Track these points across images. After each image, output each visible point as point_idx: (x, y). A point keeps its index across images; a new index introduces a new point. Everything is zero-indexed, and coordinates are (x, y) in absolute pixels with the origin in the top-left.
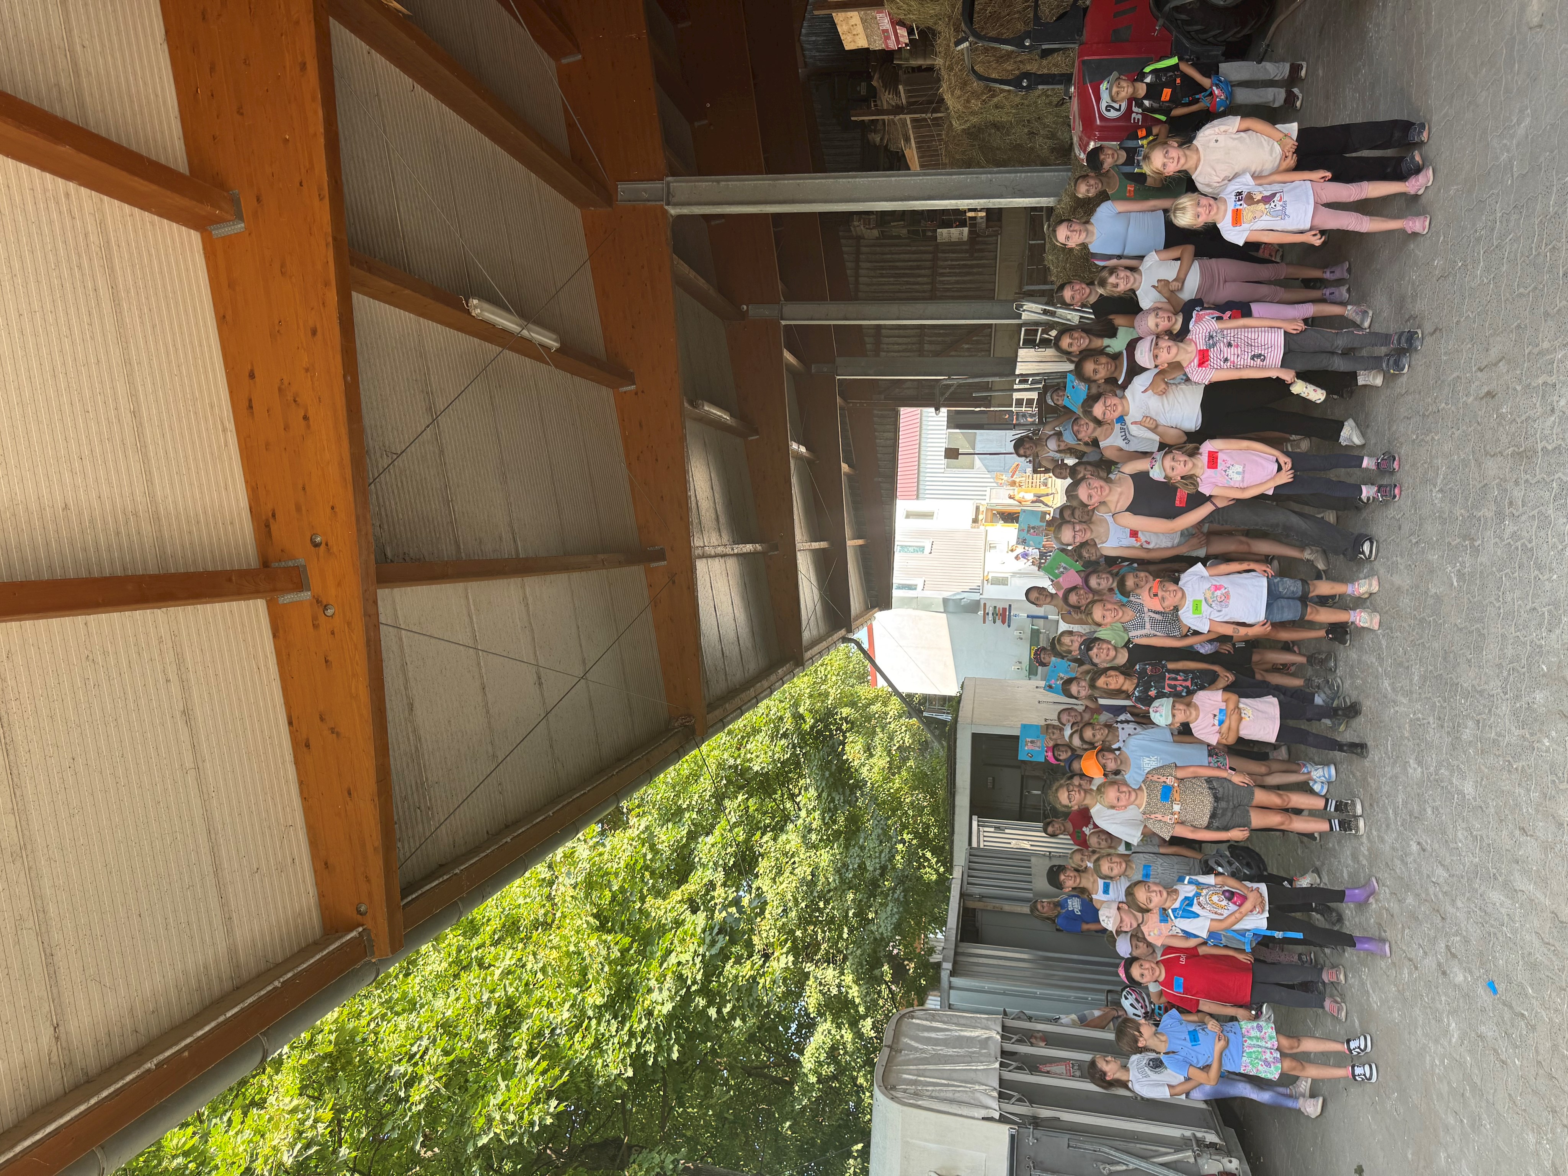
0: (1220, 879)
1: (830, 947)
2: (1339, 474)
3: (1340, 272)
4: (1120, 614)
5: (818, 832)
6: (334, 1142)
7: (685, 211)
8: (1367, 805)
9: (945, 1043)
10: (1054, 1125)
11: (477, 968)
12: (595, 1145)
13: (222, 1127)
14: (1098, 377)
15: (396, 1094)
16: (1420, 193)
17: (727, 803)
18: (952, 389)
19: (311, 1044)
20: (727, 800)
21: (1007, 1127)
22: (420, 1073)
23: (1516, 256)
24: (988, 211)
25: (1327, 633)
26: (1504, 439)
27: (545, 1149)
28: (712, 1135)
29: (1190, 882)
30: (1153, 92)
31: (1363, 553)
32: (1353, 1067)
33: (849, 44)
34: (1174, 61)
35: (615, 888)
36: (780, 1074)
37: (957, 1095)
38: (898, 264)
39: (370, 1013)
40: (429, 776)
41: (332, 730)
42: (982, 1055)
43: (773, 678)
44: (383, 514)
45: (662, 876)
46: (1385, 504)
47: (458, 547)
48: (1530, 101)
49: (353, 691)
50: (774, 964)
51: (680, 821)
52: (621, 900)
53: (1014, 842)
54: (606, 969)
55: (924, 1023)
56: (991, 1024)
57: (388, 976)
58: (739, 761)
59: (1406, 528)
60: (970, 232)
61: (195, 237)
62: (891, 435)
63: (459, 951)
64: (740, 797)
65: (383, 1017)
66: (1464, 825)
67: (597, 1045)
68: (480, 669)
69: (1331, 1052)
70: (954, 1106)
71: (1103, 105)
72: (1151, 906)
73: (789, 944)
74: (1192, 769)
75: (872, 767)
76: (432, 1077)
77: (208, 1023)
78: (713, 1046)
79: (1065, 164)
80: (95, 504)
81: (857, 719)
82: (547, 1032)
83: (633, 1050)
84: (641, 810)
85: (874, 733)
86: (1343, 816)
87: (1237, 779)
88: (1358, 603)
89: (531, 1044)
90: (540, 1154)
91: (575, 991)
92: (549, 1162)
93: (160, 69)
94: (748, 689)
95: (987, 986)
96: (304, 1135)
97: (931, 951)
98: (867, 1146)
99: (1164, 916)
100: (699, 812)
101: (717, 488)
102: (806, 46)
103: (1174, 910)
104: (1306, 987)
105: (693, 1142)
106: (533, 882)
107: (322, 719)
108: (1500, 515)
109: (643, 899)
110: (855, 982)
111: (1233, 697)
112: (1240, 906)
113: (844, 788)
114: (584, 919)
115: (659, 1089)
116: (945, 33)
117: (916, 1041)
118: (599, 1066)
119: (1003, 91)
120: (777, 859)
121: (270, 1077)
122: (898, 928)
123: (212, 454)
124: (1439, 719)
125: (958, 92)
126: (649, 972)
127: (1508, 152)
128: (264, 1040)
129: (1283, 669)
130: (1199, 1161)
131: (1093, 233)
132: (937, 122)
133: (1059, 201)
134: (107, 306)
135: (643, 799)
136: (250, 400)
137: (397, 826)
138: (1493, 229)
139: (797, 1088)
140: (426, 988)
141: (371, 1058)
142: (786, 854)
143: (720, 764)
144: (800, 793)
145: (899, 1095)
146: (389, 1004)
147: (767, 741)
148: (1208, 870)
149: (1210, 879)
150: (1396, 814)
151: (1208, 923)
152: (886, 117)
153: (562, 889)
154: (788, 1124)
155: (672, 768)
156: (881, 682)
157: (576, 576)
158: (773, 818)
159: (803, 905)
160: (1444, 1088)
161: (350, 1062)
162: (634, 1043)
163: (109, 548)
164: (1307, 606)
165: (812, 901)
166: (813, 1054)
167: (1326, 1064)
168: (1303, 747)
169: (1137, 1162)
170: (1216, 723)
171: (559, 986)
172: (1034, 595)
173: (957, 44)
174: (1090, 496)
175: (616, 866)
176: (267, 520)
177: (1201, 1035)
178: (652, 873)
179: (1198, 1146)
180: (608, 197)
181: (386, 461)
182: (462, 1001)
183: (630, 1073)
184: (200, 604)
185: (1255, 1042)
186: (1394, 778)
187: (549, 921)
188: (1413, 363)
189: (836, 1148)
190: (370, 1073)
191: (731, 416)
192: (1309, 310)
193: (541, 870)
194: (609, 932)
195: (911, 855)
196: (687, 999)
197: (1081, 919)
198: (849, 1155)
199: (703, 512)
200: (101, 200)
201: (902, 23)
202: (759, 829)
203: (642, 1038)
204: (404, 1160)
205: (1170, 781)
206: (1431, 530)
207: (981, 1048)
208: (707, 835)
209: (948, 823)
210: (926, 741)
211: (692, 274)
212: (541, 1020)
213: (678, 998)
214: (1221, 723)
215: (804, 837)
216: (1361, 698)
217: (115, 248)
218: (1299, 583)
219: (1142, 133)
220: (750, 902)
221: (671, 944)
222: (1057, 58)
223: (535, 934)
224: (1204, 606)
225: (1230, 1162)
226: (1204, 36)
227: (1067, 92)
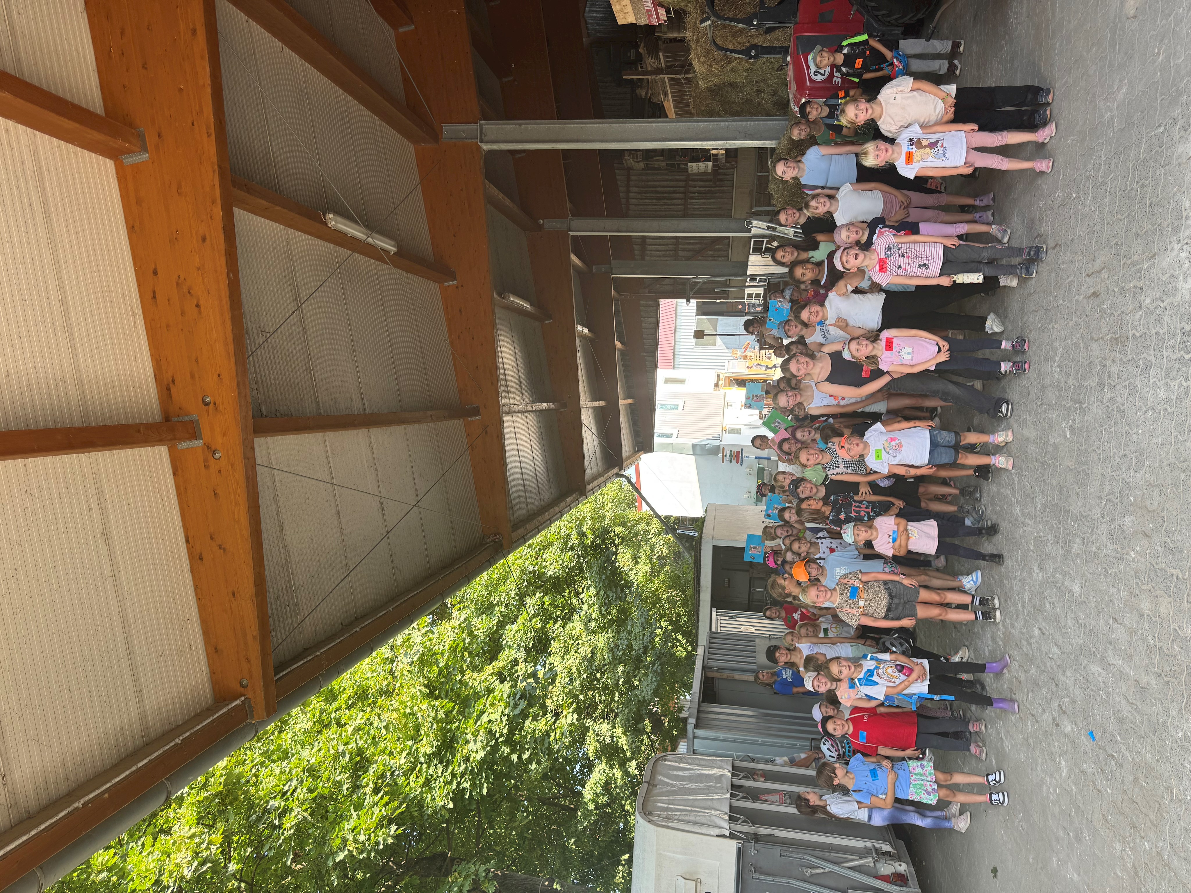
0: (894, 656)
1: (605, 707)
2: (987, 353)
3: (987, 200)
4: (821, 457)
5: (596, 620)
6: (225, 859)
7: (495, 147)
8: (1002, 600)
9: (690, 779)
10: (771, 840)
11: (335, 726)
12: (426, 858)
13: (138, 849)
14: (805, 279)
15: (272, 822)
16: (1046, 141)
17: (528, 599)
18: (699, 285)
19: (205, 785)
20: (527, 597)
21: (735, 842)
22: (290, 806)
23: (1115, 190)
24: (727, 150)
25: (975, 472)
26: (1105, 329)
27: (388, 862)
28: (516, 849)
29: (871, 659)
30: (849, 61)
31: (1002, 412)
32: (991, 795)
33: (621, 20)
34: (864, 37)
35: (442, 664)
36: (567, 803)
37: (698, 818)
38: (658, 189)
39: (252, 761)
40: (296, 581)
41: (220, 547)
42: (716, 787)
43: (563, 504)
44: (259, 380)
45: (478, 655)
46: (1018, 375)
47: (318, 405)
48: (1128, 74)
49: (236, 516)
50: (563, 720)
51: (492, 613)
52: (446, 674)
53: (743, 627)
54: (435, 726)
55: (674, 764)
56: (724, 765)
57: (266, 732)
58: (536, 568)
59: (1033, 394)
60: (713, 165)
61: (110, 164)
62: (653, 320)
63: (321, 713)
64: (538, 595)
65: (262, 764)
66: (1073, 616)
67: (427, 783)
68: (336, 499)
69: (975, 784)
70: (696, 827)
71: (813, 69)
72: (842, 677)
73: (574, 706)
74: (873, 575)
75: (637, 572)
76: (300, 810)
77: (123, 772)
78: (516, 783)
79: (784, 115)
80: (31, 371)
81: (626, 535)
82: (388, 774)
83: (454, 787)
84: (462, 606)
85: (640, 546)
86: (986, 609)
87: (906, 582)
88: (998, 449)
89: (376, 783)
90: (384, 866)
91: (410, 743)
92: (391, 872)
93: (80, 32)
94: (544, 513)
95: (721, 735)
96: (200, 855)
97: (681, 709)
98: (631, 857)
99: (852, 684)
100: (506, 606)
101: (520, 361)
102: (589, 21)
103: (859, 680)
104: (957, 735)
105: (501, 855)
106: (379, 660)
107: (212, 538)
108: (1101, 385)
109: (462, 673)
110: (624, 733)
111: (903, 522)
112: (908, 676)
113: (616, 587)
114: (418, 689)
115: (474, 816)
116: (694, 13)
117: (668, 778)
118: (429, 799)
119: (736, 58)
120: (565, 641)
121: (175, 810)
122: (656, 693)
123: (124, 333)
124: (1056, 536)
125: (703, 59)
126: (466, 728)
127: (1111, 111)
128: (168, 784)
129: (942, 498)
130: (878, 865)
131: (804, 170)
132: (688, 81)
133: (779, 143)
134: (39, 218)
135: (463, 597)
136: (154, 292)
137: (271, 620)
138: (1099, 170)
139: (579, 814)
140: (296, 741)
141: (253, 795)
142: (572, 638)
143: (522, 570)
144: (583, 592)
145: (654, 819)
146: (267, 754)
147: (558, 552)
148: (886, 650)
149: (886, 656)
150: (1023, 607)
151: (884, 690)
152: (649, 77)
153: (401, 665)
154: (573, 840)
155: (485, 573)
156: (645, 507)
157: (410, 427)
158: (562, 611)
159: (585, 676)
160: (1057, 810)
161: (236, 799)
162: (455, 782)
163: (43, 407)
164: (958, 453)
165: (591, 673)
166: (592, 788)
167: (971, 792)
168: (956, 557)
169: (831, 866)
170: (891, 541)
171: (399, 738)
172: (758, 442)
173: (702, 22)
174: (798, 369)
175: (442, 648)
176: (168, 385)
177: (879, 772)
178: (470, 653)
179: (877, 854)
180: (435, 136)
181: (261, 339)
182: (323, 751)
183: (451, 806)
184: (116, 449)
185: (918, 777)
186: (1023, 580)
187: (391, 690)
188: (1040, 270)
189: (609, 858)
190: (251, 806)
191: (531, 305)
192: (963, 228)
193: (384, 651)
194: (437, 698)
195: (667, 637)
196: (495, 748)
197: (792, 684)
198: (619, 863)
199: (509, 378)
200: (35, 135)
201: (661, 5)
202: (551, 619)
203: (461, 778)
204: (279, 872)
205: (857, 583)
206: (1051, 395)
207: (716, 783)
208: (513, 623)
209: (694, 614)
210: (679, 552)
211: (501, 196)
212: (384, 765)
213: (489, 748)
214: (894, 540)
215: (586, 625)
216: (999, 521)
217: (46, 173)
218: (953, 434)
219: (842, 94)
220: (544, 674)
221: (484, 706)
222: (778, 34)
223: (380, 700)
224: (883, 454)
225: (900, 865)
226: (888, 19)
227: (785, 60)
